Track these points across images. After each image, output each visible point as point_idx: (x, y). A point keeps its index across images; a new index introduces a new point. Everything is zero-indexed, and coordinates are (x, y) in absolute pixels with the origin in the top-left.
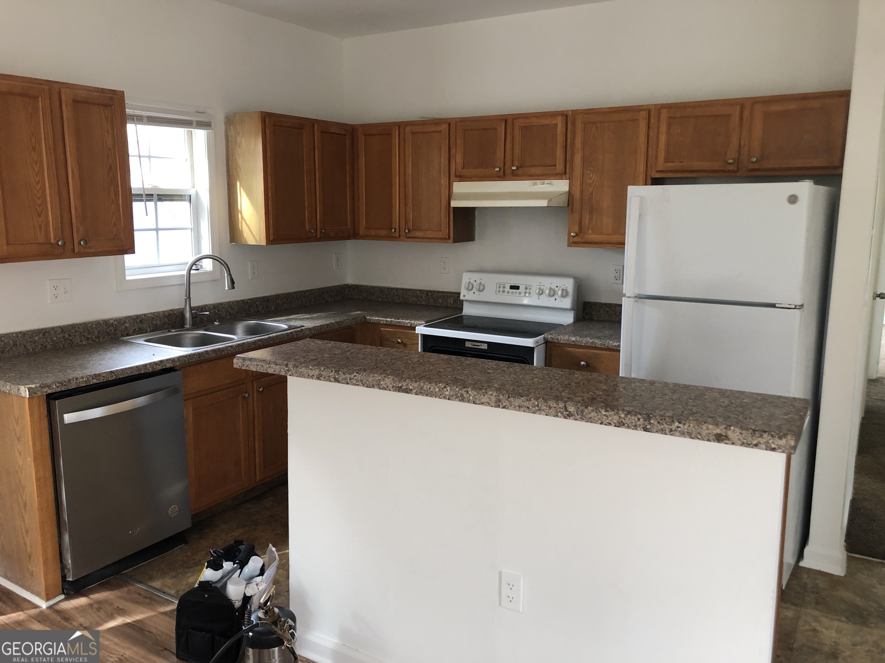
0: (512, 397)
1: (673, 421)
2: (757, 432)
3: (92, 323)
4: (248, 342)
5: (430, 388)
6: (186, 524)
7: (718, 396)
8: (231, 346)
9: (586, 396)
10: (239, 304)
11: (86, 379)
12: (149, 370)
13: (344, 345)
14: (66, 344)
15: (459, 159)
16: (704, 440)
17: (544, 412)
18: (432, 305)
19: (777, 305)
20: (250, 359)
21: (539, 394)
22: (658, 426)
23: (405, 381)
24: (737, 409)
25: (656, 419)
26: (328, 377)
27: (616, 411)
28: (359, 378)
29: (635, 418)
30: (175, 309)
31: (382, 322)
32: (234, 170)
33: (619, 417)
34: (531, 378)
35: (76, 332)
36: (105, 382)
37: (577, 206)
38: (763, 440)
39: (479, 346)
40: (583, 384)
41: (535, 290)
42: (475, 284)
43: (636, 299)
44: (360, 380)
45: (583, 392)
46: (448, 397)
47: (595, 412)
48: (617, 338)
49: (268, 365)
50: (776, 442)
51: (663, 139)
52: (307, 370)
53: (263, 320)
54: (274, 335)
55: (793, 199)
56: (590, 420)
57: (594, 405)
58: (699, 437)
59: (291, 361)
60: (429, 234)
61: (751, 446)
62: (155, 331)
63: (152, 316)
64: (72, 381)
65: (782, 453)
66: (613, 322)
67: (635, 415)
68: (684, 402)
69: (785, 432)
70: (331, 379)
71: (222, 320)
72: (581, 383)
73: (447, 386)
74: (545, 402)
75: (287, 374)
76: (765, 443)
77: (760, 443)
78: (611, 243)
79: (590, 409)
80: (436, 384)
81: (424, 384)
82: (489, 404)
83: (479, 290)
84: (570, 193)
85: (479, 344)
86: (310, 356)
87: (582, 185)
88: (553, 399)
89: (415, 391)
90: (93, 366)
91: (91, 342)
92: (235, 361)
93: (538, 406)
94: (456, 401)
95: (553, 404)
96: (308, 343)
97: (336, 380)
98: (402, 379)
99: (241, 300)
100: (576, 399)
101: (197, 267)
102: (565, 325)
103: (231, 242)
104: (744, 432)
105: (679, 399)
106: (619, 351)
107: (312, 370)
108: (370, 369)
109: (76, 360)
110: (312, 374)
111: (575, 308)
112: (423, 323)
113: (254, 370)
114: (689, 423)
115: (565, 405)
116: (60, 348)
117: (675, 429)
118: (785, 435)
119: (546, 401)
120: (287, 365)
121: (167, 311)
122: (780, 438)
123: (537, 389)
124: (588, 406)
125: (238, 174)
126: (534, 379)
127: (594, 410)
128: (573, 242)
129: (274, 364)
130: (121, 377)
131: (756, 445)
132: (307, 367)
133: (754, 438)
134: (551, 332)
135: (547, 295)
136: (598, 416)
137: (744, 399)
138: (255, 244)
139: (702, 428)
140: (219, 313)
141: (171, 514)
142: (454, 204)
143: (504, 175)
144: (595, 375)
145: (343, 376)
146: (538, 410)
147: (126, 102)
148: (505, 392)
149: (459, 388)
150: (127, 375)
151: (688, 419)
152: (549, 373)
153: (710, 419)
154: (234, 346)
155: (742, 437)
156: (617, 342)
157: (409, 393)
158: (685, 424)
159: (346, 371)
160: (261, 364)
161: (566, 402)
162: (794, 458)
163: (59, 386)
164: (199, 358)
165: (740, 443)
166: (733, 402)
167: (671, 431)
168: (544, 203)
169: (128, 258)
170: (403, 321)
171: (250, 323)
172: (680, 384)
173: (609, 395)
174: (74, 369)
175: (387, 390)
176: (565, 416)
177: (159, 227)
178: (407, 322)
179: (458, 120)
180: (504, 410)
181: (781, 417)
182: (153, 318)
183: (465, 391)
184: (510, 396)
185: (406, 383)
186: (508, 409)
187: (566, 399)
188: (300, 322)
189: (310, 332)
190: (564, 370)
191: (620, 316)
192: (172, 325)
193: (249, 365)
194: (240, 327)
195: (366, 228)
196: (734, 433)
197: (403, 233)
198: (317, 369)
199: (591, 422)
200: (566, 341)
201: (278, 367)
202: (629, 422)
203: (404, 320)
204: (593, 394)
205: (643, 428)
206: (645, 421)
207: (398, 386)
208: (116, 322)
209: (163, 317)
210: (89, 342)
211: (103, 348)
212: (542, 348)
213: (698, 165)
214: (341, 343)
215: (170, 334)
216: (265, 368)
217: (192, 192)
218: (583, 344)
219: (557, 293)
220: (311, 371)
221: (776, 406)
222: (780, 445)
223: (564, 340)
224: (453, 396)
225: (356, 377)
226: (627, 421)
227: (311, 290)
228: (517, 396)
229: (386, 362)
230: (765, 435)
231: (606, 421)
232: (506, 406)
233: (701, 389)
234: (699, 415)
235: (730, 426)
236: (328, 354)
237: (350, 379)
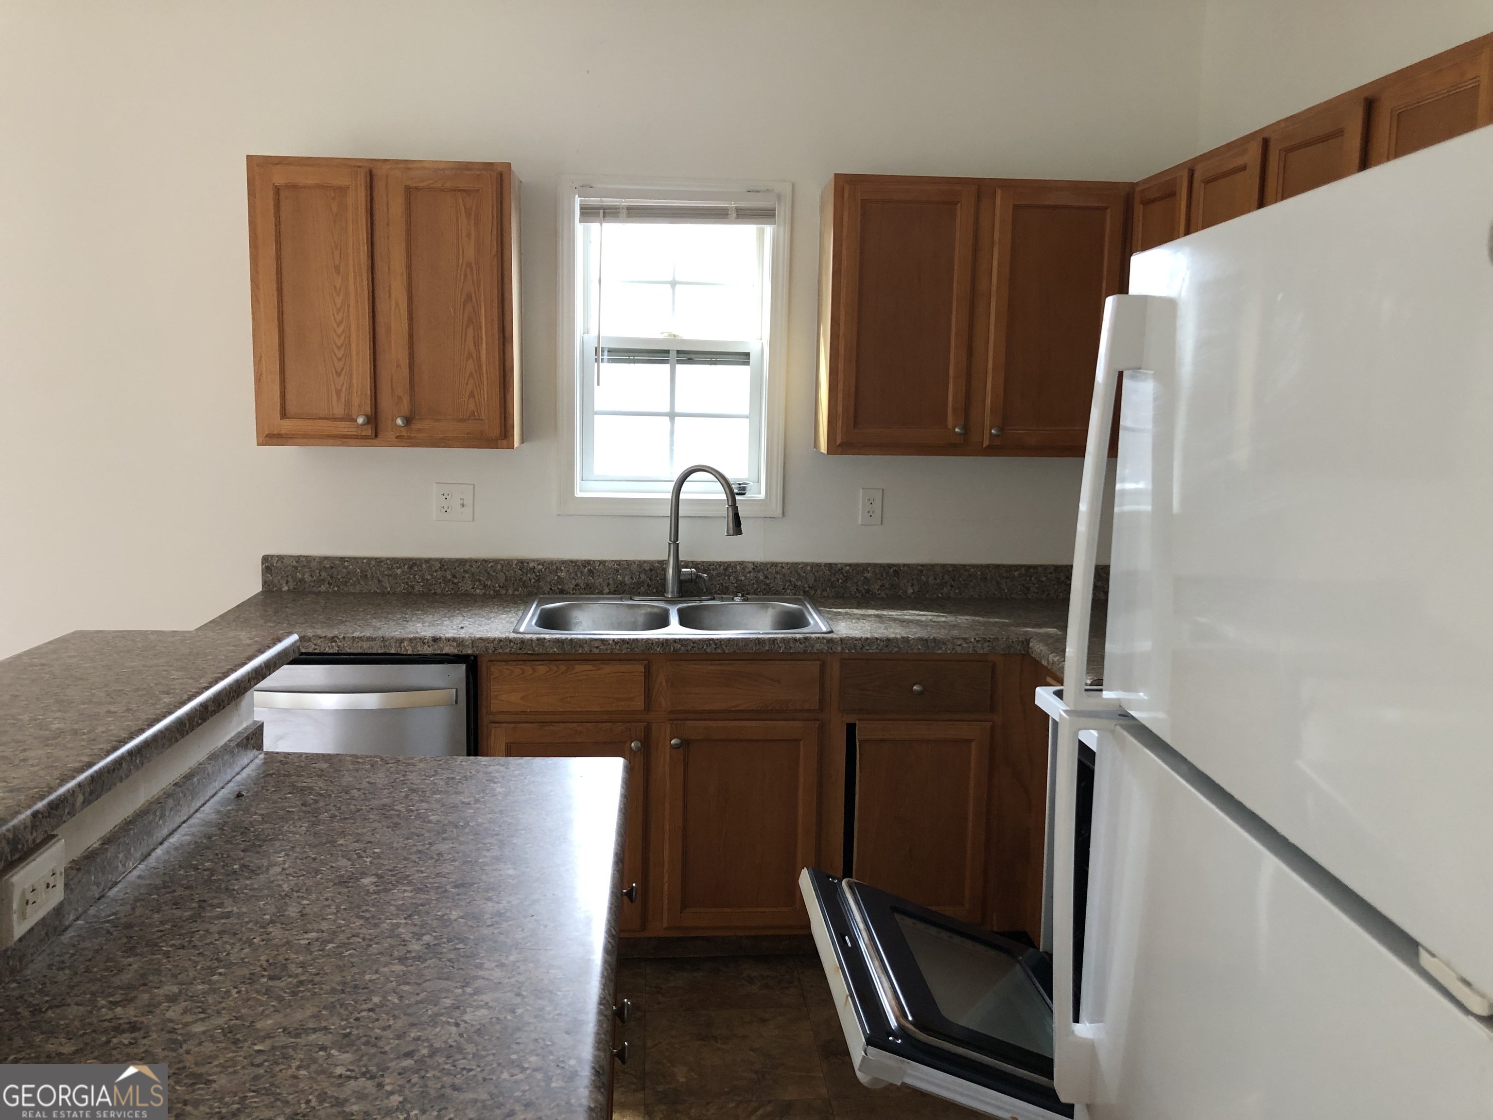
63: (616, 566)
91: (492, 592)
103: (814, 447)
121: (649, 562)
177: (676, 410)
182: (618, 570)
209: (638, 571)
210: (487, 592)
217: (750, 350)
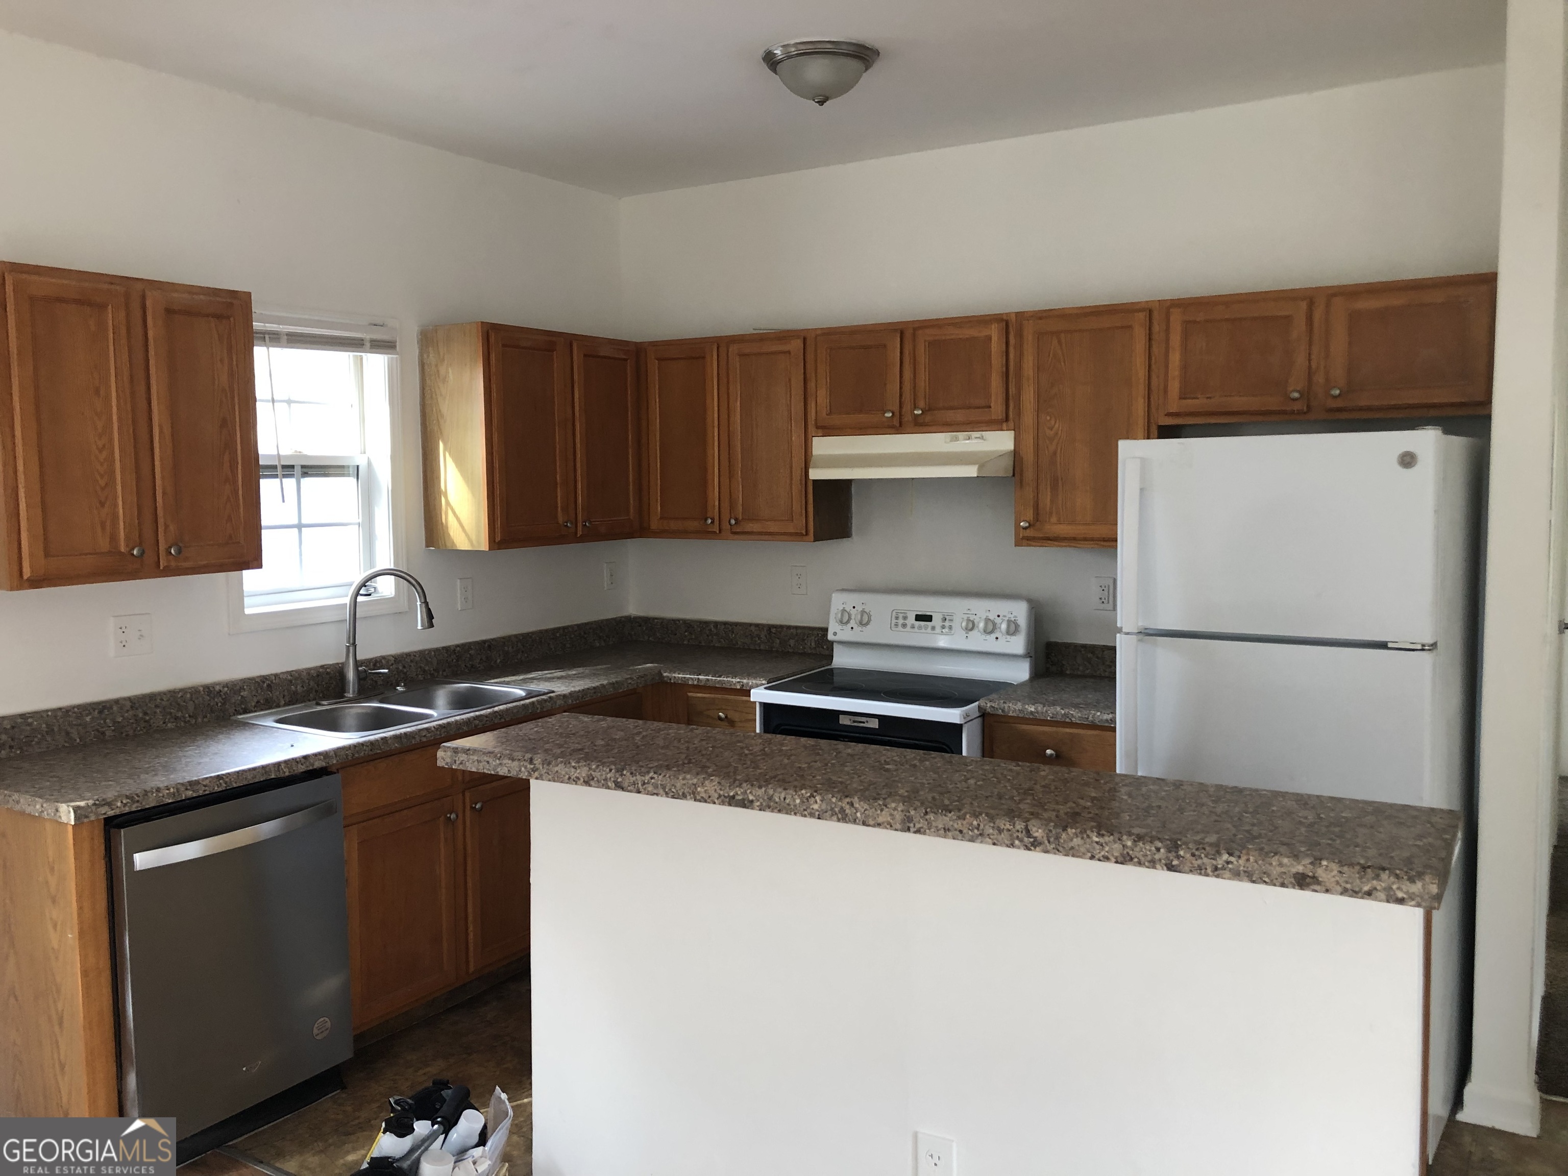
0: (932, 812)
1: (1218, 853)
2: (1369, 870)
3: (183, 691)
4: (456, 721)
5: (785, 799)
6: (344, 1053)
7: (1296, 806)
8: (427, 729)
9: (1063, 809)
10: (439, 655)
11: (175, 791)
12: (285, 772)
13: (631, 723)
14: (139, 729)
15: (822, 396)
16: (1275, 885)
17: (990, 838)
18: (777, 651)
19: (1390, 645)
20: (467, 751)
21: (979, 807)
22: (1193, 862)
23: (740, 786)
24: (1332, 829)
25: (1188, 848)
26: (604, 780)
27: (1117, 835)
28: (659, 782)
29: (1151, 847)
30: (328, 665)
31: (690, 683)
32: (435, 422)
33: (1124, 846)
34: (963, 778)
35: (157, 706)
36: (208, 794)
37: (1029, 474)
38: (1381, 885)
39: (864, 723)
40: (1056, 788)
41: (959, 623)
42: (853, 612)
43: (1141, 637)
44: (661, 785)
45: (1057, 803)
46: (817, 813)
47: (1079, 839)
48: (1109, 707)
49: (498, 761)
50: (1404, 887)
51: (1175, 358)
52: (567, 769)
53: (481, 680)
54: (501, 707)
55: (1408, 460)
56: (1072, 852)
57: (1078, 825)
58: (1267, 880)
59: (539, 753)
60: (773, 527)
61: (1360, 895)
62: (293, 704)
63: (289, 677)
64: (149, 794)
65: (1417, 908)
66: (1101, 677)
67: (1151, 842)
68: (1236, 819)
69: (1420, 869)
70: (610, 784)
71: (409, 682)
72: (1053, 788)
73: (815, 794)
74: (990, 822)
75: (530, 776)
76: (1385, 889)
77: (1375, 889)
78: (1092, 539)
79: (1072, 832)
80: (796, 791)
81: (774, 791)
82: (891, 826)
83: (862, 624)
84: (1016, 455)
85: (863, 719)
86: (571, 744)
87: (1037, 438)
88: (1004, 816)
89: (758, 804)
90: (187, 766)
91: (182, 724)
92: (440, 754)
93: (978, 829)
94: (832, 820)
95: (1005, 825)
96: (568, 721)
97: (619, 786)
98: (734, 782)
99: (443, 648)
100: (1046, 815)
101: (367, 590)
102: (1015, 684)
103: (427, 546)
104: (1345, 869)
105: (1226, 812)
106: (1114, 730)
107: (576, 769)
108: (678, 766)
109: (157, 757)
110: (575, 775)
111: (1032, 654)
112: (764, 682)
113: (474, 770)
114: (1248, 854)
115: (1026, 827)
116: (127, 735)
117: (1223, 866)
118: (1420, 875)
119: (992, 818)
120: (531, 761)
121: (315, 668)
122: (1412, 880)
123: (974, 797)
124: (1067, 827)
125: (440, 430)
126: (969, 781)
127: (1079, 835)
128: (1023, 538)
129: (509, 759)
130: (235, 785)
131: (1369, 894)
132: (567, 763)
133: (1364, 880)
134: (991, 697)
135: (982, 630)
136: (1085, 846)
137: (1342, 812)
138: (470, 548)
139: (1271, 864)
140: (405, 670)
141: (318, 1034)
142: (815, 474)
143: (901, 425)
144: (1076, 772)
145: (631, 778)
146: (978, 836)
147: (253, 311)
148: (919, 804)
149: (837, 798)
150: (245, 783)
151: (1244, 847)
152: (994, 770)
153: (1285, 847)
154: (433, 729)
155: (1343, 879)
156: (1108, 714)
157: (748, 808)
158: (1239, 857)
159: (635, 770)
160: (485, 758)
161: (1028, 821)
162: (1438, 917)
163: (128, 802)
164: (371, 750)
165: (1339, 889)
166: (1322, 818)
167: (1216, 869)
168: (971, 471)
169: (249, 576)
170: (728, 679)
171: (459, 688)
172: (1227, 787)
173: (1102, 808)
174: (154, 773)
175: (709, 803)
176: (1026, 846)
177: (304, 521)
178: (735, 681)
179: (819, 332)
180: (918, 836)
181: (1411, 843)
182: (291, 681)
183: (848, 803)
184: (928, 810)
185: (742, 790)
186: (924, 833)
187: (1027, 815)
188: (547, 684)
189: (565, 702)
190: (1020, 763)
191: (1113, 668)
192: (322, 692)
193: (464, 762)
194: (442, 695)
195: (661, 518)
196: (1328, 871)
197: (725, 526)
198: (585, 766)
199: (1073, 856)
200: (1018, 713)
201: (516, 763)
202: (1140, 855)
203: (729, 677)
204: (1074, 805)
205: (1166, 865)
206: (1170, 852)
207: (729, 796)
208: (226, 689)
209: (308, 679)
210: (178, 725)
211: (203, 734)
212: (976, 725)
213: (1239, 402)
214: (624, 720)
215: (319, 708)
216: (492, 767)
217: (362, 462)
218: (1049, 718)
219: (1000, 628)
220: (573, 770)
221: (1401, 823)
222: (1414, 893)
223: (1015, 711)
224: (826, 812)
225: (653, 781)
226: (1136, 853)
227: (564, 628)
228: (940, 811)
229: (704, 752)
230: (1384, 876)
231: (1099, 853)
232: (922, 830)
233: (1265, 794)
234: (1264, 840)
235: (1321, 860)
236: (602, 739)
237: (644, 784)
